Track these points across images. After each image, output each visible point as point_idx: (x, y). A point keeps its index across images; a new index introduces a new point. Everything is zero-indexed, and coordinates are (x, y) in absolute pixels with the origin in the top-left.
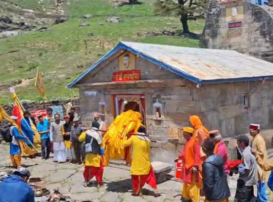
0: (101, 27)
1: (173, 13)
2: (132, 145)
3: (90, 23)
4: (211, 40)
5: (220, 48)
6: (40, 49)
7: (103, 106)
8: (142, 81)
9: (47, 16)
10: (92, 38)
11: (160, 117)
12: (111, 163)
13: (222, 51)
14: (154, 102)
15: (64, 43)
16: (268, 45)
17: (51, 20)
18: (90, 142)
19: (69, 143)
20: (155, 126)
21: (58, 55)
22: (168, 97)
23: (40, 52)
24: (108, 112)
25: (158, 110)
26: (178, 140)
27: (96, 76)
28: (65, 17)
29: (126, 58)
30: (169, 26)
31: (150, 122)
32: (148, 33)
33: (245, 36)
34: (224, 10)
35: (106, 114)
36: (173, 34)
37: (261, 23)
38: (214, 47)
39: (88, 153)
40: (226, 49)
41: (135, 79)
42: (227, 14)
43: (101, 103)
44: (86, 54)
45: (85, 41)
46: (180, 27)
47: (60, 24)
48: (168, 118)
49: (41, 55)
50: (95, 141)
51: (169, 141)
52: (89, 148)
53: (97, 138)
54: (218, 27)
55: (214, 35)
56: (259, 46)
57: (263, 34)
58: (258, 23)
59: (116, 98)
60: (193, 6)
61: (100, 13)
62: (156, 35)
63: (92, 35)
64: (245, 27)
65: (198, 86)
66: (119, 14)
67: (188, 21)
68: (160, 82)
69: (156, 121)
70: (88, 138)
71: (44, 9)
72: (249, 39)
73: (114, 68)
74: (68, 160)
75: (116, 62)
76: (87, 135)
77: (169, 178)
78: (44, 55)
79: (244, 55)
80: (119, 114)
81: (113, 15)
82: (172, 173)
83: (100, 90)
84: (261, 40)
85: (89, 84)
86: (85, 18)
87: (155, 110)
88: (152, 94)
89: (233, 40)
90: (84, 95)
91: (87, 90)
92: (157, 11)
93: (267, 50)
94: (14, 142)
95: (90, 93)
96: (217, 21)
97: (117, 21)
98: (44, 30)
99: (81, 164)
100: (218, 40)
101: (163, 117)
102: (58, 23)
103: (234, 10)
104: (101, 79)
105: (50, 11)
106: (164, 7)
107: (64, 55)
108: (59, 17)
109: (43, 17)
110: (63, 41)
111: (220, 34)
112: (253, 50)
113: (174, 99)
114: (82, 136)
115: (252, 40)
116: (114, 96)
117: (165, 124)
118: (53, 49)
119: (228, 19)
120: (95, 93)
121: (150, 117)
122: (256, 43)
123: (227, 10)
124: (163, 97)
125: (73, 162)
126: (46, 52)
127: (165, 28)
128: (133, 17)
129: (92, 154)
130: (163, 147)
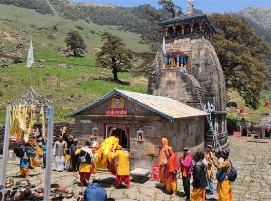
0: (54, 70)
1: (109, 67)
2: (118, 156)
3: (45, 66)
4: (155, 90)
5: (161, 96)
6: (6, 82)
7: (95, 131)
8: (130, 116)
9: (6, 57)
10: (48, 77)
11: (141, 139)
12: (98, 170)
13: (162, 98)
14: (138, 129)
15: (25, 79)
16: (190, 96)
17: (10, 60)
18: (84, 155)
19: (68, 157)
20: (138, 145)
21: (22, 88)
22: (149, 126)
23: (5, 84)
24: (99, 135)
25: (140, 134)
26: (153, 154)
27: (92, 110)
28: (23, 59)
29: (118, 100)
30: (103, 74)
31: (133, 142)
32: (90, 78)
33: (176, 90)
34: (164, 73)
35: (98, 136)
36: (107, 80)
37: (186, 84)
38: (156, 95)
39: (83, 163)
40: (164, 97)
41: (124, 114)
42: (166, 76)
43: (94, 129)
44: (46, 89)
45: (43, 79)
46: (112, 76)
47: (18, 64)
48: (147, 140)
49: (6, 86)
50: (88, 155)
51: (147, 155)
52: (83, 159)
53: (89, 153)
54: (160, 83)
55: (157, 87)
56: (185, 97)
57: (188, 90)
58: (184, 84)
59: (107, 126)
60: (122, 64)
61: (51, 59)
62: (95, 79)
63: (48, 75)
64: (177, 85)
65: (171, 121)
66: (67, 62)
67: (118, 73)
68: (145, 117)
69: (138, 141)
70: (83, 153)
71: (5, 51)
72: (179, 92)
73: (107, 106)
74: (65, 169)
75: (109, 102)
76: (82, 150)
77: (147, 179)
78: (8, 86)
79: (176, 101)
80: (108, 137)
81: (62, 62)
82: (150, 176)
83: (94, 120)
84: (186, 93)
85: (86, 115)
86: (40, 62)
87: (137, 135)
88: (136, 124)
89: (169, 92)
90: (80, 122)
91: (83, 119)
92: (98, 64)
93: (189, 99)
94: (25, 157)
95: (85, 121)
96: (159, 80)
97: (65, 67)
98: (5, 67)
99: (76, 172)
100: (159, 91)
101: (143, 139)
102: (16, 63)
103: (170, 74)
104: (96, 112)
105: (9, 53)
106: (103, 62)
107: (27, 88)
108: (17, 58)
109: (3, 57)
110: (25, 77)
111: (161, 87)
112: (180, 99)
113: (153, 129)
114: (78, 151)
115: (181, 93)
116: (105, 124)
117: (145, 144)
118: (17, 83)
119: (167, 79)
120: (89, 122)
121: (134, 139)
122: (183, 95)
123: (166, 73)
124: (144, 126)
125: (70, 170)
126: (11, 84)
127: (101, 75)
128: (77, 65)
129: (86, 164)
130: (142, 158)
